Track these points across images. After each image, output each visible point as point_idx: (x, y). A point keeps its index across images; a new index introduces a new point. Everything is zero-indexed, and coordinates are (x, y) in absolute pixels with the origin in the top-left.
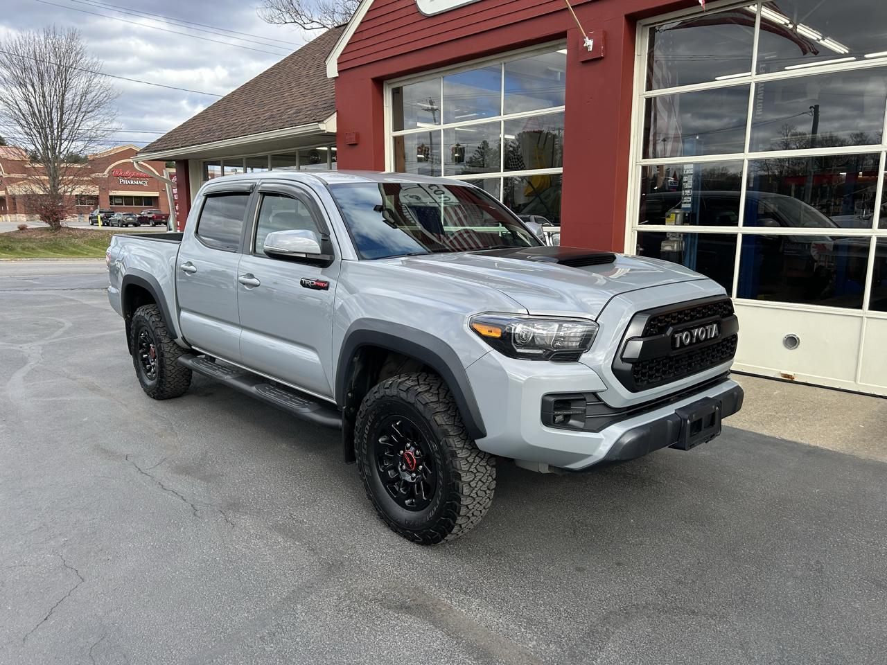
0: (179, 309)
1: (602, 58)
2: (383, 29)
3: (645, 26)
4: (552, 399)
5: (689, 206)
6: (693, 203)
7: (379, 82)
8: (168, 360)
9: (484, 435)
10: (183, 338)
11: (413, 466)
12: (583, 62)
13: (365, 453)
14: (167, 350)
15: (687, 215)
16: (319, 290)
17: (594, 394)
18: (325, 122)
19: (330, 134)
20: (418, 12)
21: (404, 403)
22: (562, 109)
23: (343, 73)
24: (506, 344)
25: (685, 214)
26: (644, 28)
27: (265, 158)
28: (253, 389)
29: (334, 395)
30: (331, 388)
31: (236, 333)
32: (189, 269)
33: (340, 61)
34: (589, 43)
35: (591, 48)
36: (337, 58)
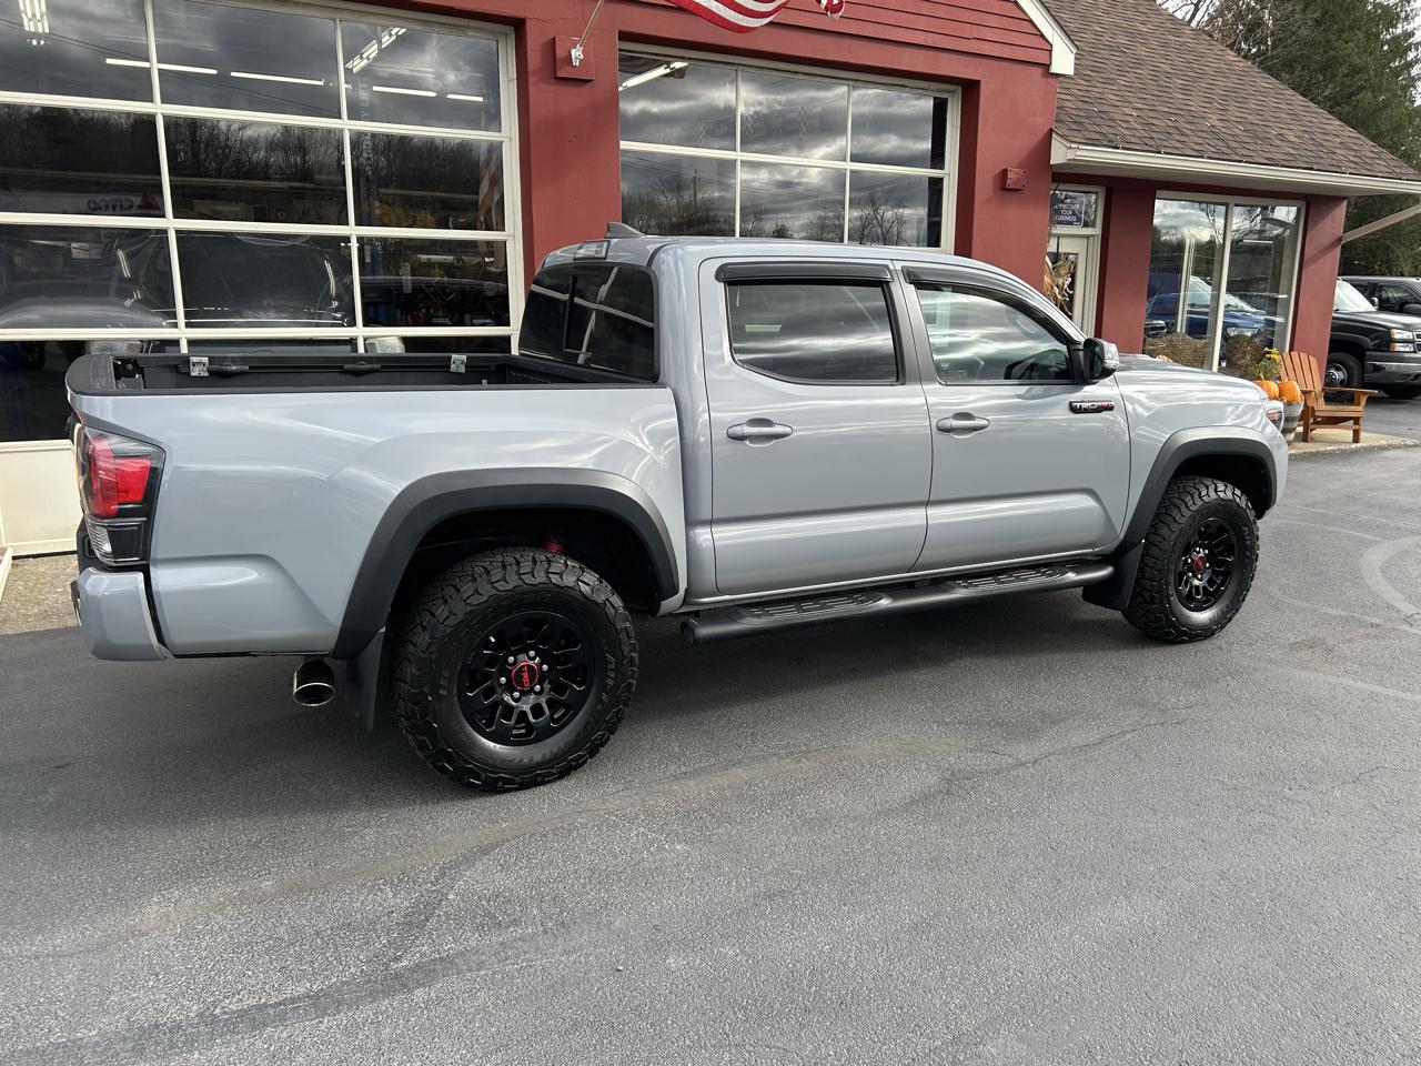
0: (691, 522)
16: (1100, 411)
28: (960, 593)
29: (1122, 537)
30: (1114, 529)
31: (914, 517)
32: (762, 432)
34: (578, 53)
35: (577, 62)
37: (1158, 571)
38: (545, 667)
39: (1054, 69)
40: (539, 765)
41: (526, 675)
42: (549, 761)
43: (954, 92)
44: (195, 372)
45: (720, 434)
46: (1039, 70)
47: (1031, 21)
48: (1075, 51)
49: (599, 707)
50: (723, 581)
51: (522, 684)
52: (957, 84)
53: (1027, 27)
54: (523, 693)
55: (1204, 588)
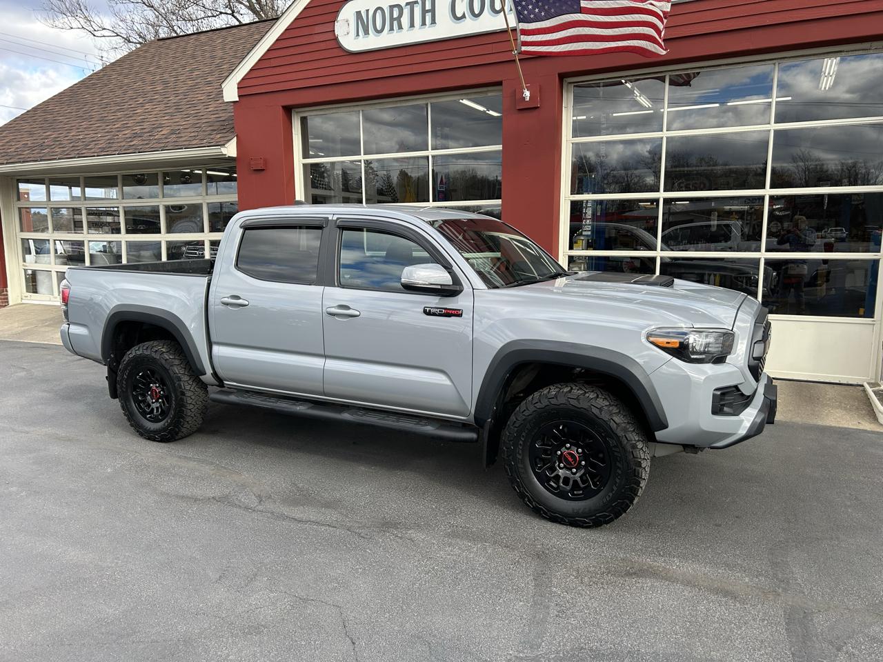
1: (538, 107)
2: (295, 59)
3: (570, 83)
4: (719, 393)
5: (589, 233)
6: (592, 231)
7: (288, 110)
8: (189, 399)
9: (665, 426)
10: (215, 374)
11: (575, 463)
12: (519, 110)
13: (520, 457)
14: (188, 388)
15: (590, 241)
16: (450, 316)
17: (736, 387)
18: (226, 146)
19: (231, 159)
20: (340, 47)
21: (576, 409)
22: (499, 147)
23: (244, 99)
24: (682, 352)
25: (588, 240)
26: (569, 85)
27: (115, 177)
28: (346, 416)
29: (472, 412)
30: (466, 405)
31: (317, 363)
32: (236, 302)
33: (240, 87)
34: (527, 94)
35: (528, 99)
36: (238, 82)
45: (218, 301)
54: (156, 401)
55: (576, 482)
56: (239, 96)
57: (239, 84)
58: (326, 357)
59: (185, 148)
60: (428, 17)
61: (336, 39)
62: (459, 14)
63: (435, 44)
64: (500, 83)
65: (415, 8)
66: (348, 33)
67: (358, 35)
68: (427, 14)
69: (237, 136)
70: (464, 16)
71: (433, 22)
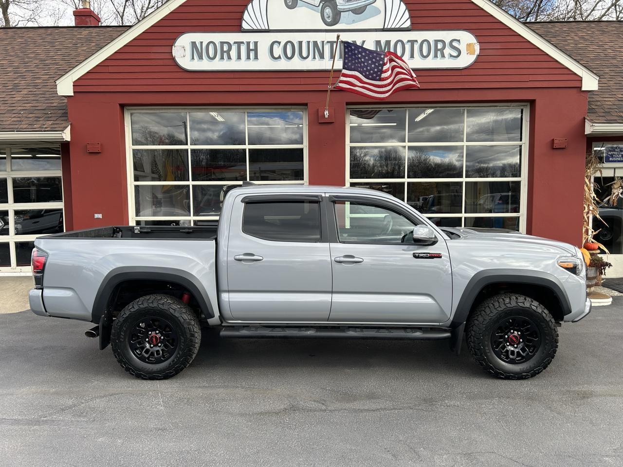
0: (220, 291)
1: (333, 123)
3: (348, 108)
7: (122, 107)
9: (570, 312)
10: (221, 316)
12: (321, 123)
16: (433, 258)
18: (64, 132)
23: (80, 95)
24: (572, 270)
26: (348, 110)
28: (351, 333)
29: (452, 318)
30: (446, 316)
32: (250, 258)
33: (76, 84)
34: (326, 113)
35: (326, 116)
36: (74, 81)
37: (477, 339)
38: (162, 337)
39: (583, 89)
40: (155, 372)
41: (154, 339)
42: (159, 371)
43: (526, 105)
44: (136, 232)
45: (231, 259)
46: (575, 90)
47: (567, 68)
48: (598, 78)
49: (178, 356)
50: (235, 314)
51: (153, 342)
52: (528, 102)
53: (566, 71)
54: (154, 346)
55: (518, 352)
56: (74, 92)
57: (74, 82)
58: (332, 292)
59: (17, 131)
60: (252, 54)
61: (173, 59)
62: (276, 56)
63: (257, 73)
64: (306, 105)
65: (241, 47)
66: (184, 56)
67: (193, 58)
68: (251, 52)
69: (71, 125)
70: (279, 57)
71: (256, 57)
